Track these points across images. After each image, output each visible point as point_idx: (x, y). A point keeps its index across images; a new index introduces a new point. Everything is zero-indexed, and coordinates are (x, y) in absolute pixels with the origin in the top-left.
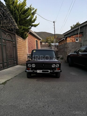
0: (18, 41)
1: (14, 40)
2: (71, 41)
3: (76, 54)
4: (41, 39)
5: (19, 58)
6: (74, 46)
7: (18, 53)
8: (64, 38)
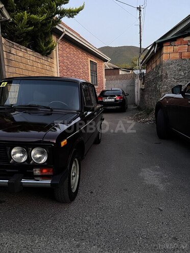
2: (177, 56)
3: (180, 96)
4: (109, 59)
6: (185, 74)
8: (153, 49)
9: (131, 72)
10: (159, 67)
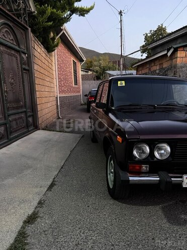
0: (36, 54)
1: (23, 47)
4: (85, 59)
5: (39, 107)
7: (37, 93)
8: (166, 52)
9: (90, 73)
10: (168, 70)
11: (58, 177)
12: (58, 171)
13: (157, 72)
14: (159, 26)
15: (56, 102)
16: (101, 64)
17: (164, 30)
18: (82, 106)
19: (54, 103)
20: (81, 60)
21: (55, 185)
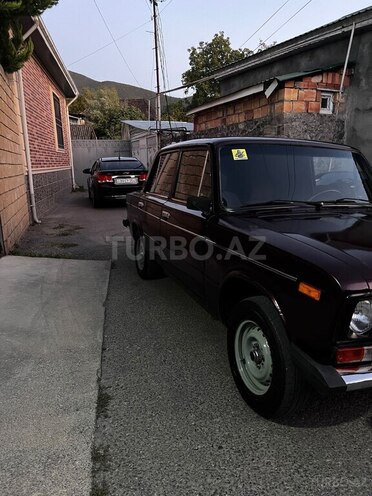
2: (302, 107)
4: (76, 92)
8: (261, 89)
9: (81, 122)
10: (264, 123)
11: (104, 375)
12: (99, 359)
13: (241, 127)
14: (217, 35)
15: (25, 186)
16: (103, 104)
17: (226, 43)
18: (75, 194)
19: (24, 189)
20: (69, 94)
21: (109, 398)
